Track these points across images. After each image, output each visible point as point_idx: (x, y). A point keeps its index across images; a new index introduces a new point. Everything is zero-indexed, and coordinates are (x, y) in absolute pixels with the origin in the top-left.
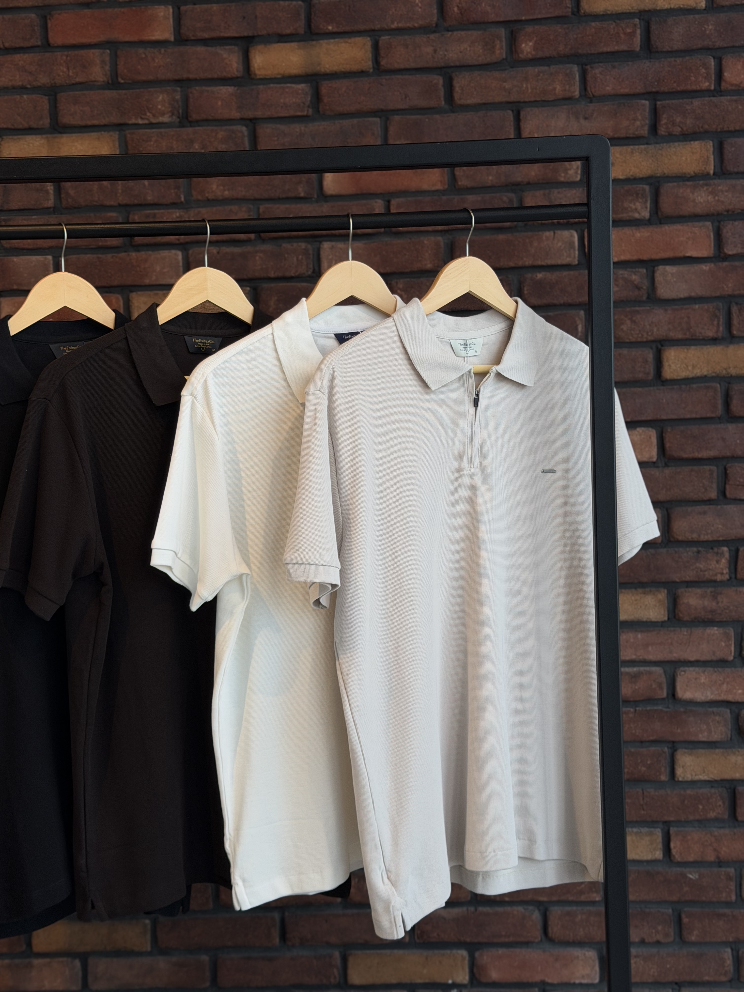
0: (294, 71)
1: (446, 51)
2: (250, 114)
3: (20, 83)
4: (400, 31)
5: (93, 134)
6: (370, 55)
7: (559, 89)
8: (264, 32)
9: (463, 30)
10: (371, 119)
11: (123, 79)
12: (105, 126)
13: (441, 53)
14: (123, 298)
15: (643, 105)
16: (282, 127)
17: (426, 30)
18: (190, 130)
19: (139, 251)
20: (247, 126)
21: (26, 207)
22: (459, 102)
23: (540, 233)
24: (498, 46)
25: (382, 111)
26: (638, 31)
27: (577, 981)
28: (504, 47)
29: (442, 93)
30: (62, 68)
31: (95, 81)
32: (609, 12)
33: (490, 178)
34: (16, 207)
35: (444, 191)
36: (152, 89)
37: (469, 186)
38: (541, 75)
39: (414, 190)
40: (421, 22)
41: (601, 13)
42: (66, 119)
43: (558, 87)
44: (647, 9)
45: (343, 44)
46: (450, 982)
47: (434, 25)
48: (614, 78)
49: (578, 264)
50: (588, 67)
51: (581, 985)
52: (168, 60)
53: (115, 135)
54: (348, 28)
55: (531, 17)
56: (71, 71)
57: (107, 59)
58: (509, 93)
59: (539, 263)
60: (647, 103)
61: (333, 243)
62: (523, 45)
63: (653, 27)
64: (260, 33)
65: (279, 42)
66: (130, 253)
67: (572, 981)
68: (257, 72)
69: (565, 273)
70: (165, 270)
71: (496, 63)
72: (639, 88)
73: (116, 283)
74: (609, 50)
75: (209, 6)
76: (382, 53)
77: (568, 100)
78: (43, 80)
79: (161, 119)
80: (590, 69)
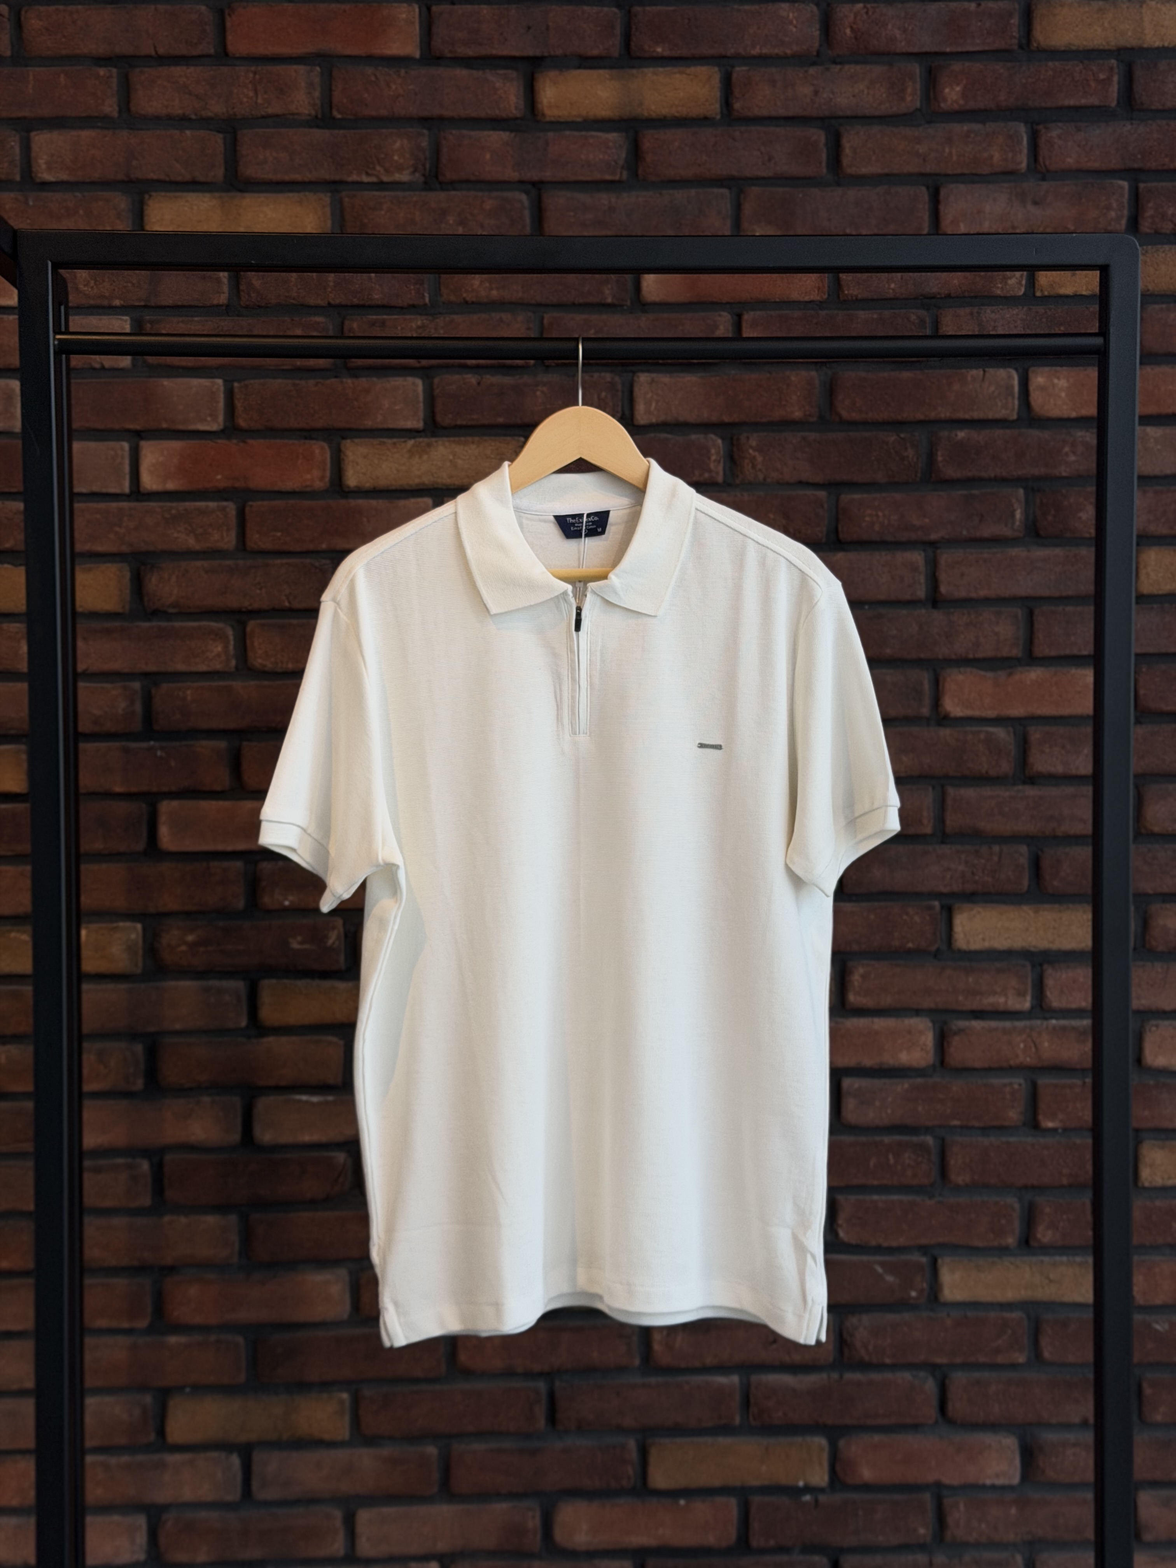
0: (603, 112)
1: (833, 93)
2: (534, 175)
3: (180, 112)
4: (763, 60)
5: (291, 195)
6: (718, 94)
7: (997, 157)
8: (559, 52)
9: (857, 63)
10: (716, 190)
11: (339, 112)
12: (311, 183)
13: (825, 96)
14: (330, 447)
15: (1122, 188)
16: (583, 197)
17: (803, 60)
18: (442, 195)
19: (356, 376)
20: (527, 193)
21: (185, 303)
22: (849, 171)
23: (964, 371)
24: (909, 90)
25: (733, 178)
26: (1116, 78)
27: (988, 1482)
28: (918, 92)
29: (824, 156)
30: (245, 91)
31: (298, 114)
32: (1074, 48)
33: (893, 286)
34: (169, 302)
35: (821, 302)
36: (384, 131)
37: (860, 297)
38: (972, 135)
39: (777, 300)
40: (795, 48)
41: (1063, 48)
42: (250, 171)
43: (997, 156)
44: (1129, 46)
45: (678, 76)
46: (801, 1484)
47: (815, 53)
48: (1079, 146)
49: (1017, 420)
50: (1041, 127)
51: (993, 1487)
52: (411, 87)
53: (326, 198)
54: (685, 52)
55: (959, 49)
56: (260, 97)
57: (317, 80)
58: (924, 160)
59: (961, 415)
60: (1125, 184)
61: (654, 375)
62: (947, 90)
63: (1138, 73)
64: (552, 53)
65: (579, 67)
66: (344, 380)
67: (981, 1482)
68: (547, 112)
69: (998, 432)
70: (397, 407)
71: (905, 115)
72: (1115, 163)
73: (320, 424)
74: (1071, 102)
75: (476, 7)
76: (737, 92)
77: (1008, 174)
78: (217, 108)
79: (397, 177)
80: (1043, 131)
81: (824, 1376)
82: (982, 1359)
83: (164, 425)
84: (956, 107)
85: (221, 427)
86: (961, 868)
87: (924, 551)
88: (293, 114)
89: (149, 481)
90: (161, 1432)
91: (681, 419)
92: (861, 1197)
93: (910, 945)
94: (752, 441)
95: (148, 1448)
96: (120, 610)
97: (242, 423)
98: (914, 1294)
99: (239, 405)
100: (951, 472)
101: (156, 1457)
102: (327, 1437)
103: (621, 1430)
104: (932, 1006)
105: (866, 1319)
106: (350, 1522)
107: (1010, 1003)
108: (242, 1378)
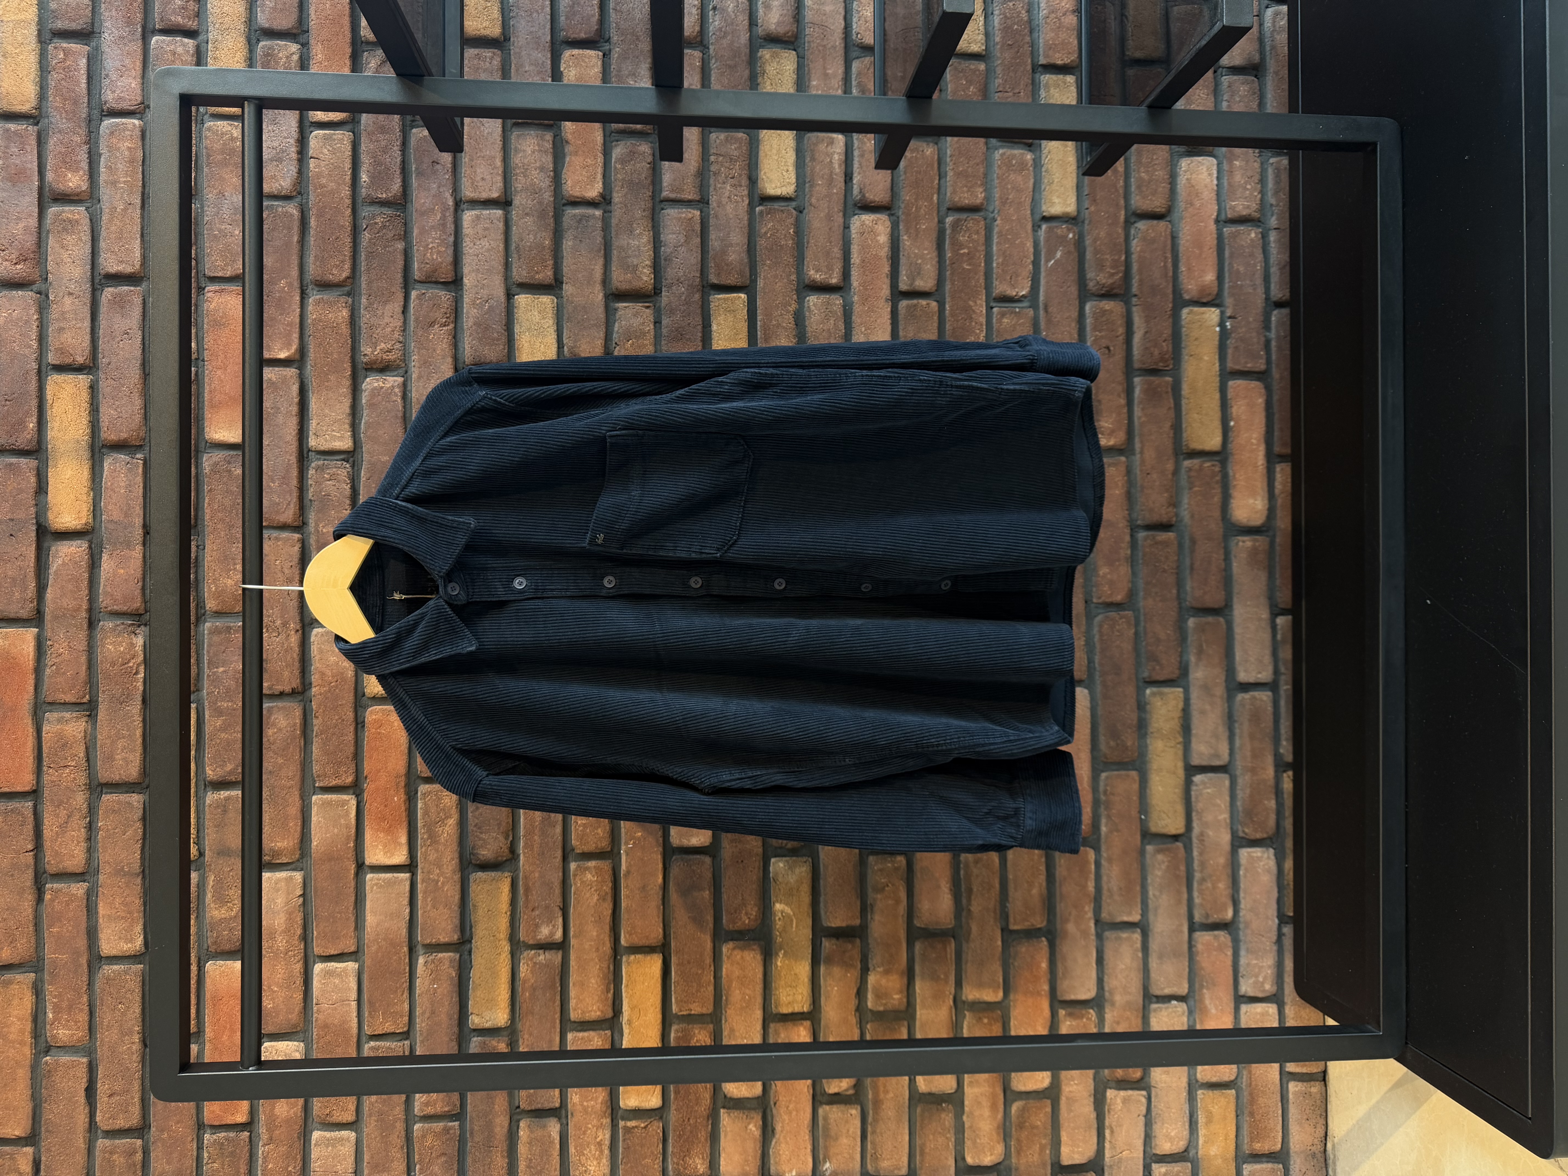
81: (1134, 309)
82: (1121, 183)
83: (352, 845)
84: (86, 177)
85: (353, 797)
86: (729, 188)
87: (463, 211)
88: (85, 737)
89: (400, 857)
90: (1176, 838)
91: (348, 411)
92: (994, 276)
93: (791, 231)
94: (368, 351)
95: (1188, 849)
96: (509, 879)
97: (349, 780)
98: (1071, 236)
99: (333, 783)
100: (396, 186)
101: (1195, 840)
102: (1181, 705)
103: (1176, 472)
104: (841, 214)
105: (1090, 275)
106: (1246, 687)
107: (839, 150)
108: (1134, 774)
